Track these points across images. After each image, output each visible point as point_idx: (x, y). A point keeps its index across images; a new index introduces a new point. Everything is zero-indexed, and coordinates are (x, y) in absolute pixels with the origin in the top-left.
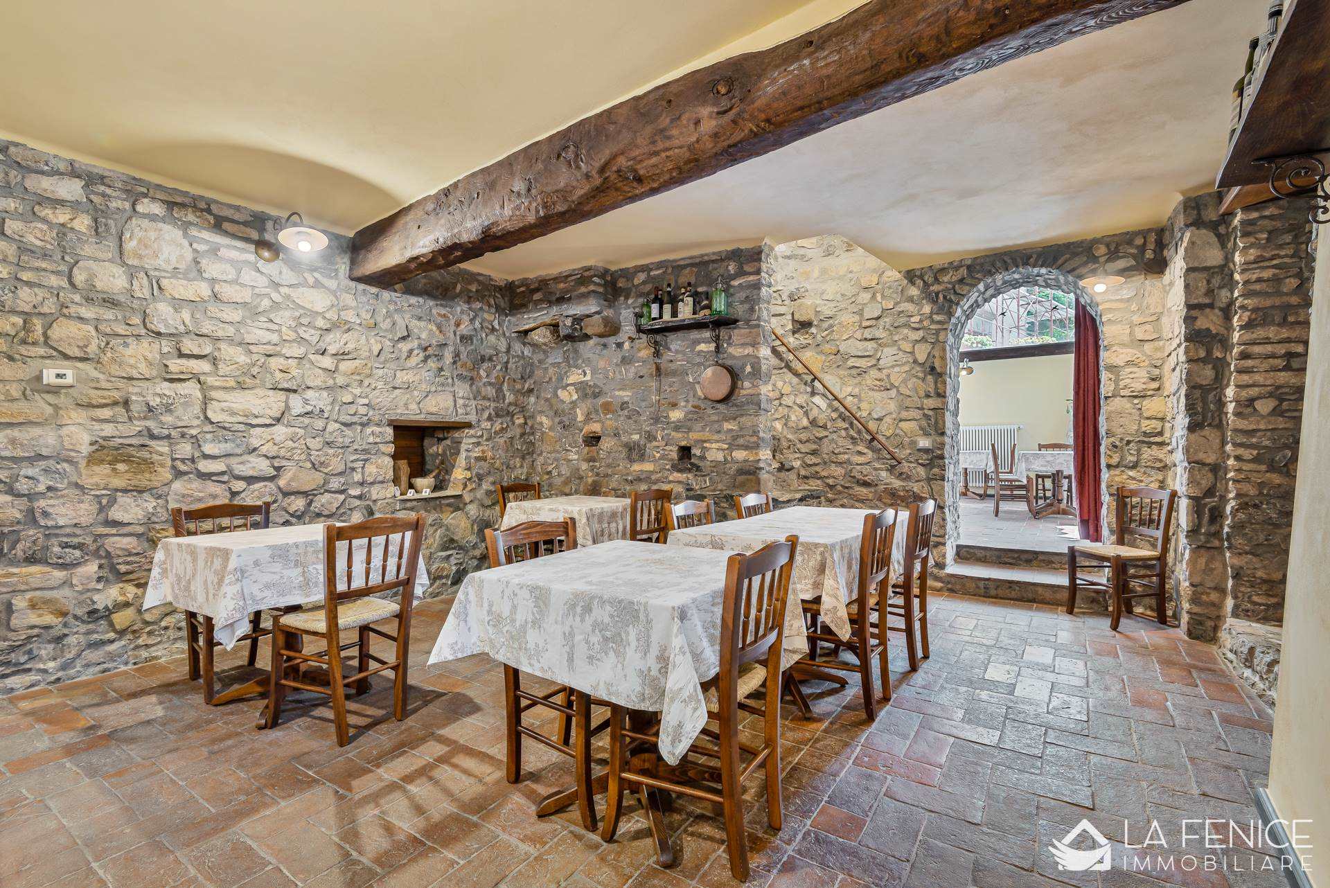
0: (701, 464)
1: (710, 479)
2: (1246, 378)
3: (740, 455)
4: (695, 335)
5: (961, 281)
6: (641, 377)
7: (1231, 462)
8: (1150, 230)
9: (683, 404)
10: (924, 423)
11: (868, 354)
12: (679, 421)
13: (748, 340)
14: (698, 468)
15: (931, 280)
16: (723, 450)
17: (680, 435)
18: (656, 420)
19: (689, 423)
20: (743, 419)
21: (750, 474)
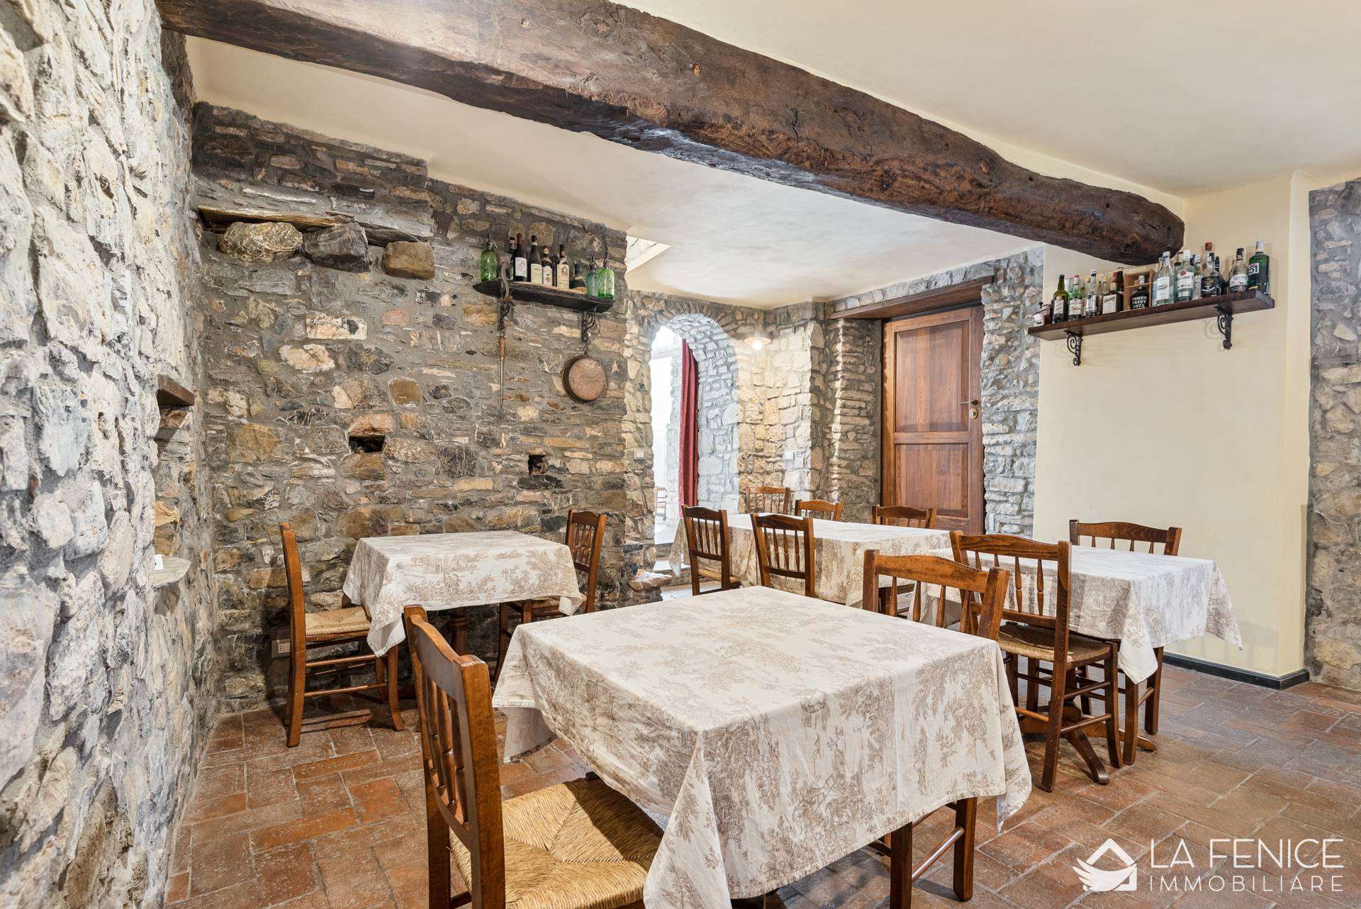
0: (559, 477)
1: (574, 496)
3: (605, 466)
4: (552, 312)
5: (661, 312)
6: (471, 353)
7: (836, 468)
8: (761, 311)
9: (537, 399)
10: (638, 435)
12: (532, 421)
13: (614, 335)
14: (558, 484)
15: (639, 304)
16: (588, 460)
17: (531, 440)
18: (501, 418)
19: (544, 425)
20: (609, 424)
21: (618, 488)
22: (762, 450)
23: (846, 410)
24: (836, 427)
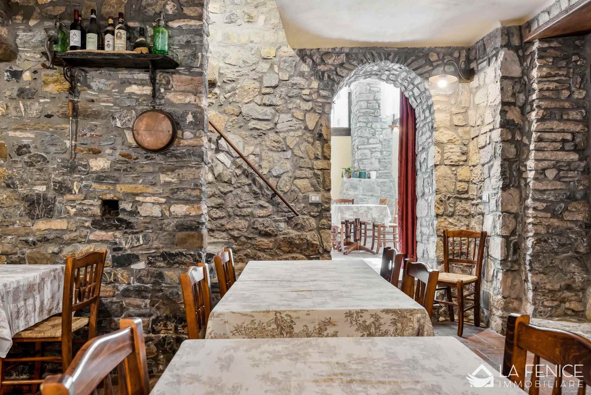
0: (132, 220)
1: (144, 236)
2: (541, 155)
3: (179, 209)
4: (124, 74)
5: (341, 65)
6: (49, 116)
7: (530, 211)
8: (463, 48)
9: (108, 151)
10: (315, 181)
11: (267, 118)
12: (103, 171)
13: (189, 88)
14: (129, 225)
15: (318, 61)
16: (160, 204)
17: (104, 187)
18: (73, 169)
19: (116, 174)
20: (184, 171)
21: (192, 230)
22: (467, 192)
23: (543, 144)
24: (531, 164)
